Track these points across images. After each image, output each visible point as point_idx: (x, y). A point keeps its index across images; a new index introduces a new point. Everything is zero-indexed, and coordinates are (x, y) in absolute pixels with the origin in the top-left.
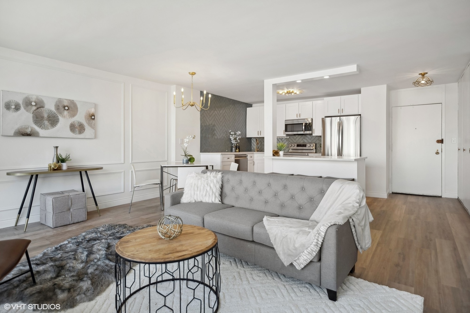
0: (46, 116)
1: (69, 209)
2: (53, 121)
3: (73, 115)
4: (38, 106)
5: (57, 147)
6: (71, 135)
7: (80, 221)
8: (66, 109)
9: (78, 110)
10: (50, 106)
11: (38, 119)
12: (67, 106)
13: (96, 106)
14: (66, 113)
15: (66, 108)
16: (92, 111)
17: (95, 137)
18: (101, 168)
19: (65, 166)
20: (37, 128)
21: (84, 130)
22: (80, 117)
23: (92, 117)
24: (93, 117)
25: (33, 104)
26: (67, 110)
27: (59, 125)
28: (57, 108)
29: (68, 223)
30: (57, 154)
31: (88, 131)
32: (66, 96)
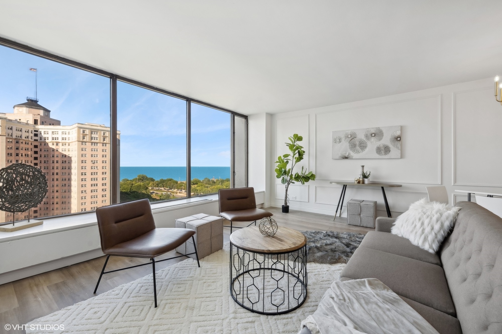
0: (357, 143)
1: (360, 215)
2: (363, 146)
3: (380, 140)
4: (352, 137)
5: (363, 166)
6: (377, 156)
7: (368, 227)
8: (372, 136)
9: (383, 135)
10: (361, 136)
11: (353, 146)
12: (374, 133)
13: (402, 128)
14: (373, 139)
15: (373, 135)
16: (398, 133)
17: (402, 157)
18: (400, 186)
19: (366, 181)
20: (352, 154)
21: (390, 151)
22: (386, 140)
23: (398, 139)
24: (399, 139)
25: (349, 136)
26: (374, 136)
27: (367, 150)
28: (366, 136)
29: (359, 225)
30: (363, 172)
31: (395, 152)
32: (372, 125)
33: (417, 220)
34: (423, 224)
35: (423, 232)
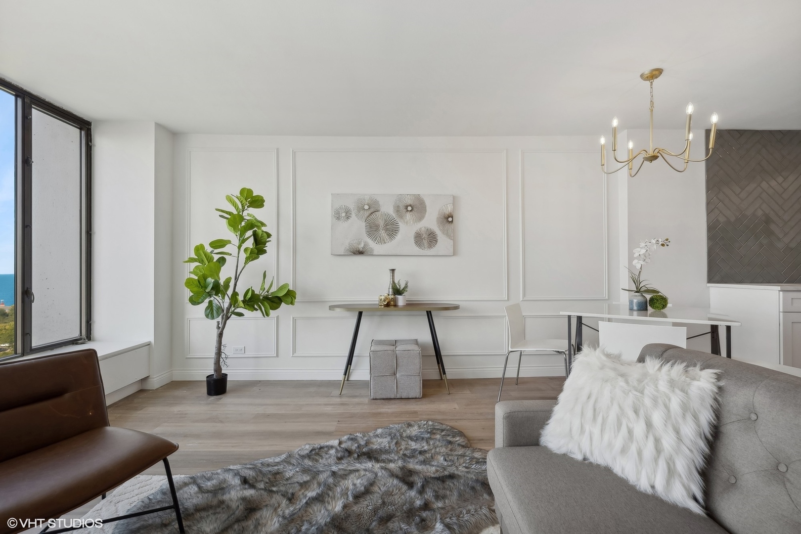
0: (381, 223)
1: (395, 374)
2: (392, 229)
3: (421, 218)
4: (372, 210)
5: (393, 270)
6: (416, 250)
7: (410, 397)
8: (408, 211)
9: (425, 211)
10: (387, 209)
11: (372, 229)
12: (410, 206)
13: (455, 199)
14: (409, 216)
15: (409, 208)
16: (449, 209)
17: (455, 253)
18: (456, 308)
19: (401, 301)
20: (372, 244)
21: (436, 241)
22: (430, 221)
23: (448, 219)
24: (450, 219)
25: (366, 207)
26: (411, 211)
27: (399, 237)
28: (397, 210)
29: (393, 397)
30: (393, 282)
31: (444, 242)
32: (409, 189)
33: (631, 414)
34: (649, 425)
35: (658, 450)
